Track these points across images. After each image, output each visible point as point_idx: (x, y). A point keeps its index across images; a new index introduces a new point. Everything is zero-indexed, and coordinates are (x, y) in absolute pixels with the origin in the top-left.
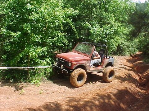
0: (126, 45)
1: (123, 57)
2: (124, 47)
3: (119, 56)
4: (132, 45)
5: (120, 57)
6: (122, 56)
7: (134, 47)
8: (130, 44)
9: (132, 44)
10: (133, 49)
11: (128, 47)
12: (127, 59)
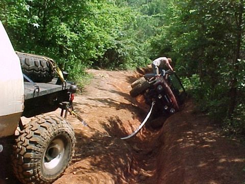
0: (128, 51)
1: (122, 72)
2: (124, 55)
3: (114, 70)
4: (139, 52)
5: (116, 72)
6: (121, 70)
7: (144, 56)
8: (136, 49)
9: (141, 50)
10: (142, 58)
11: (132, 55)
12: (129, 77)
